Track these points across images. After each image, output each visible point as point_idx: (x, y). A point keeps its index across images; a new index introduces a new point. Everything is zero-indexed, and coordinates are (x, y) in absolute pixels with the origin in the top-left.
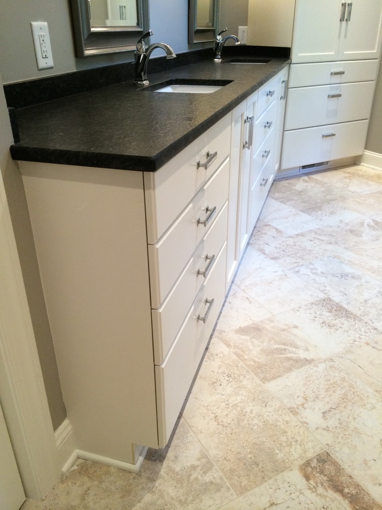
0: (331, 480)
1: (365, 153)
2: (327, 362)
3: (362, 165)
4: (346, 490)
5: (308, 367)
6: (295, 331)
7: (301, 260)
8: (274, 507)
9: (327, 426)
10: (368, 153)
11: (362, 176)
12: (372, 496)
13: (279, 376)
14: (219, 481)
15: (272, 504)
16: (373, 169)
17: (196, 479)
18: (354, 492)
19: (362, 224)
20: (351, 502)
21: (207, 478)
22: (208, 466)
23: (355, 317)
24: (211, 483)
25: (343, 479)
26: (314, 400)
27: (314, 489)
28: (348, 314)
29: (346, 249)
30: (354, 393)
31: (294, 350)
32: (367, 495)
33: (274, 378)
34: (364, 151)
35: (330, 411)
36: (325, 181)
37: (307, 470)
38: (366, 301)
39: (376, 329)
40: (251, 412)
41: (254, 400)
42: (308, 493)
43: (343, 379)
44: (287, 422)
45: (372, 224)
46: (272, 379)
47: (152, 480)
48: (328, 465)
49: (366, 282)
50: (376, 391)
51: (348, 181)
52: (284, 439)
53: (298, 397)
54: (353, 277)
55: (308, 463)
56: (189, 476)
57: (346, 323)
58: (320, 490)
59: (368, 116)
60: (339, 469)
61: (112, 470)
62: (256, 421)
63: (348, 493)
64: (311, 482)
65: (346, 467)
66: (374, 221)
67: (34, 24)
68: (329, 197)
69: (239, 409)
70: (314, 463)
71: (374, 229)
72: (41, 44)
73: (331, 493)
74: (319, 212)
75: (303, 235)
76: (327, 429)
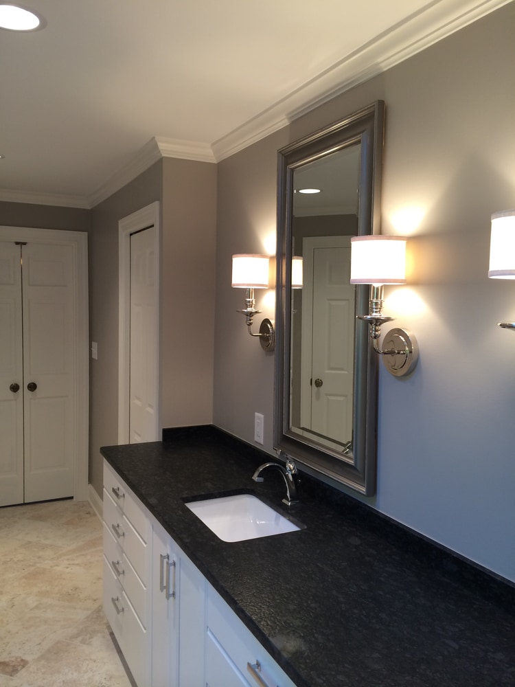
15: (40, 644)
21: (80, 638)
22: (83, 642)
27: (16, 658)
37: (24, 663)
40: (72, 674)
44: (44, 679)
52: (43, 671)
55: (23, 666)
58: (13, 659)
62: (67, 671)
67: (256, 414)
70: (19, 668)
73: (7, 660)
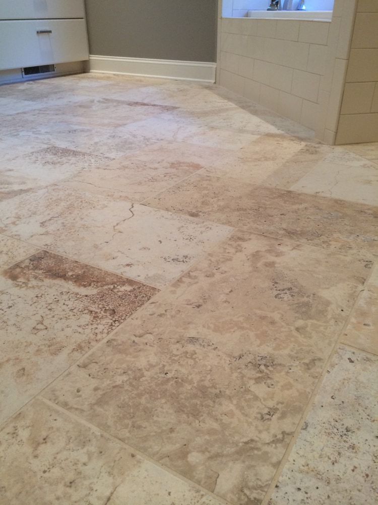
0: (49, 271)
1: (90, 58)
2: (48, 188)
3: (91, 72)
4: (70, 274)
5: (23, 195)
6: (9, 173)
7: (21, 128)
10: (94, 58)
11: (92, 78)
12: (104, 270)
16: (103, 73)
18: (80, 272)
19: (92, 101)
20: (76, 281)
23: (84, 154)
25: (66, 266)
28: (75, 153)
29: (74, 116)
30: (81, 202)
31: (6, 186)
32: (97, 270)
34: (89, 57)
35: (50, 220)
36: (53, 82)
38: (96, 143)
39: (106, 158)
42: (14, 290)
43: (70, 195)
45: (101, 100)
48: (46, 260)
49: (97, 132)
50: (108, 195)
51: (77, 81)
53: (8, 218)
54: (83, 131)
57: (74, 158)
59: (82, 14)
60: (59, 260)
63: (72, 276)
64: (20, 280)
65: (70, 256)
66: (104, 99)
68: (57, 90)
71: (104, 103)
74: (45, 99)
75: (25, 113)
76: (47, 233)
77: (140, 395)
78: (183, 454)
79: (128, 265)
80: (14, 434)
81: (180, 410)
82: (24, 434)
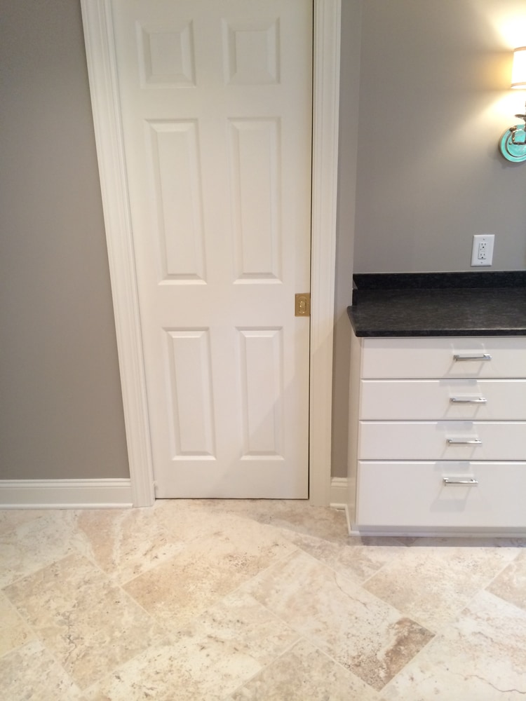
0: (406, 638)
4: (402, 648)
8: (363, 606)
9: (464, 636)
12: (407, 665)
13: (504, 599)
14: (366, 574)
17: (361, 564)
18: (404, 653)
20: (392, 650)
21: (365, 569)
22: (375, 567)
24: (363, 571)
25: (413, 646)
26: (492, 626)
32: (406, 661)
33: (498, 596)
35: (487, 637)
37: (406, 622)
40: (443, 584)
41: (459, 585)
42: (386, 624)
44: (449, 608)
46: (496, 595)
47: (348, 543)
48: (421, 637)
52: (429, 607)
53: (487, 614)
55: (414, 623)
56: (361, 559)
60: (421, 643)
61: (345, 525)
62: (435, 588)
63: (400, 649)
64: (397, 626)
65: (426, 648)
69: (441, 577)
70: (416, 627)
72: (479, 250)
73: (393, 638)
76: (461, 635)
77: (294, 670)
78: (261, 680)
79: (412, 679)
80: (286, 630)
81: (281, 683)
82: (285, 633)
